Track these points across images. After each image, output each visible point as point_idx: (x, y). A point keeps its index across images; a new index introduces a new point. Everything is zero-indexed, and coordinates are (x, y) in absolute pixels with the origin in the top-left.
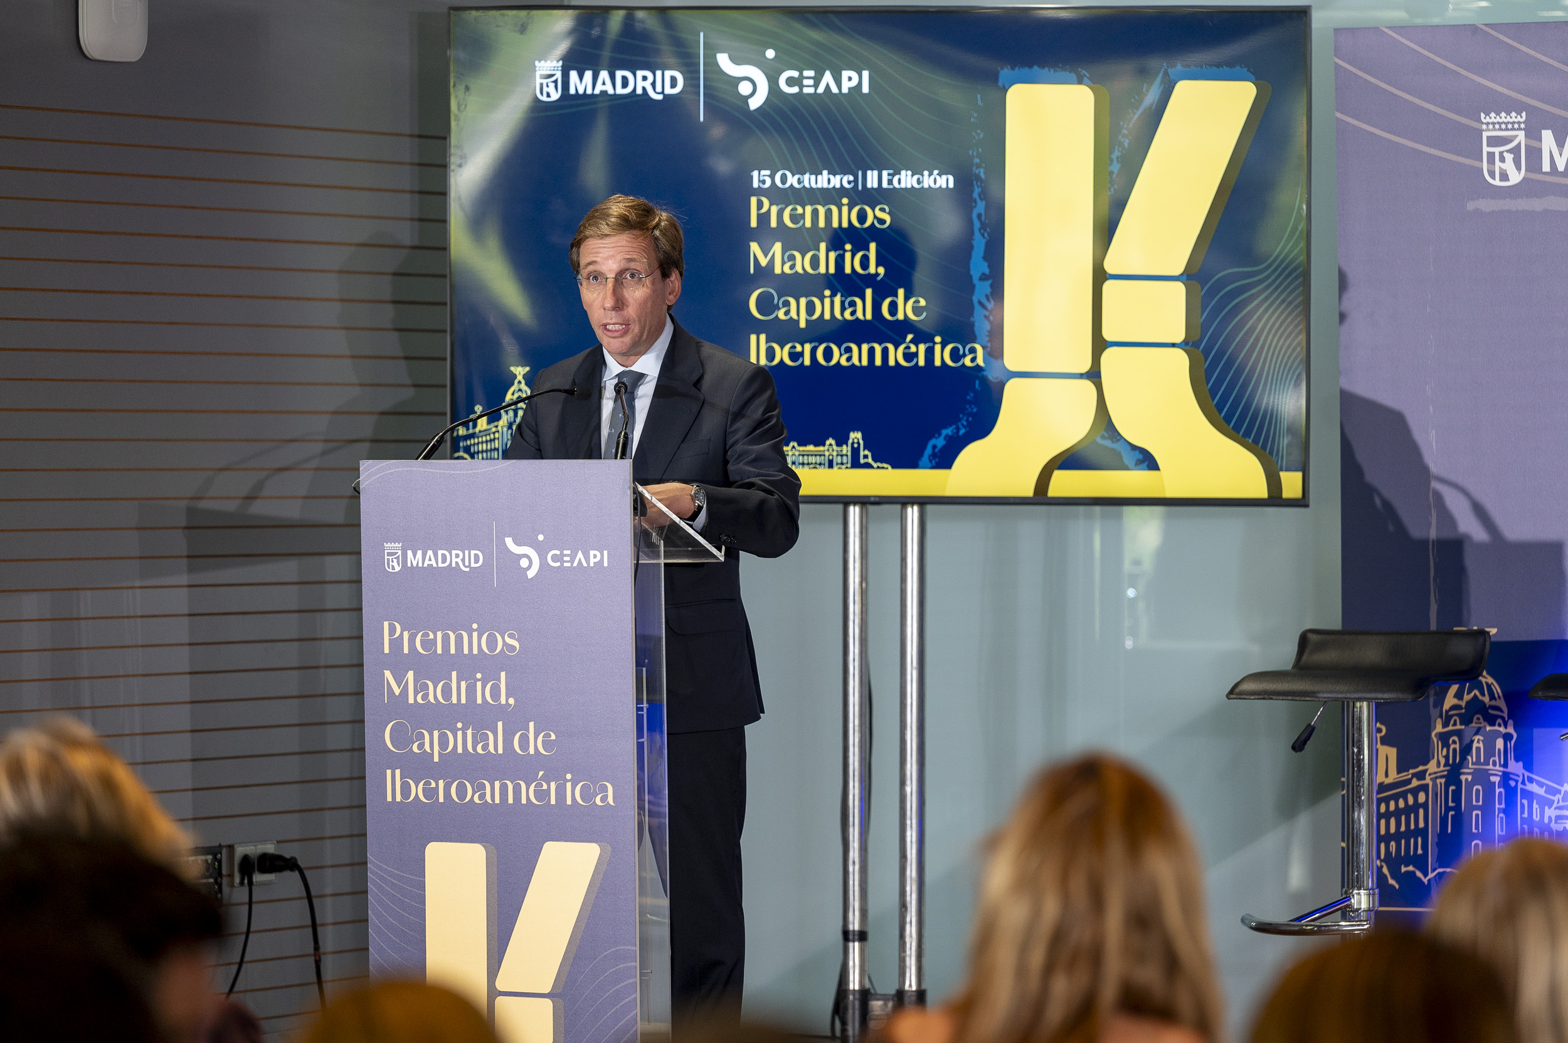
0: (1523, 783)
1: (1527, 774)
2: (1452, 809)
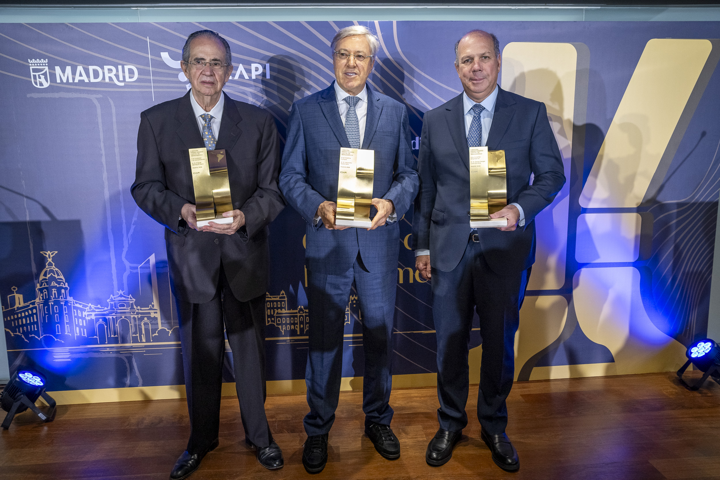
0: (74, 304)
1: (75, 301)
2: (47, 314)
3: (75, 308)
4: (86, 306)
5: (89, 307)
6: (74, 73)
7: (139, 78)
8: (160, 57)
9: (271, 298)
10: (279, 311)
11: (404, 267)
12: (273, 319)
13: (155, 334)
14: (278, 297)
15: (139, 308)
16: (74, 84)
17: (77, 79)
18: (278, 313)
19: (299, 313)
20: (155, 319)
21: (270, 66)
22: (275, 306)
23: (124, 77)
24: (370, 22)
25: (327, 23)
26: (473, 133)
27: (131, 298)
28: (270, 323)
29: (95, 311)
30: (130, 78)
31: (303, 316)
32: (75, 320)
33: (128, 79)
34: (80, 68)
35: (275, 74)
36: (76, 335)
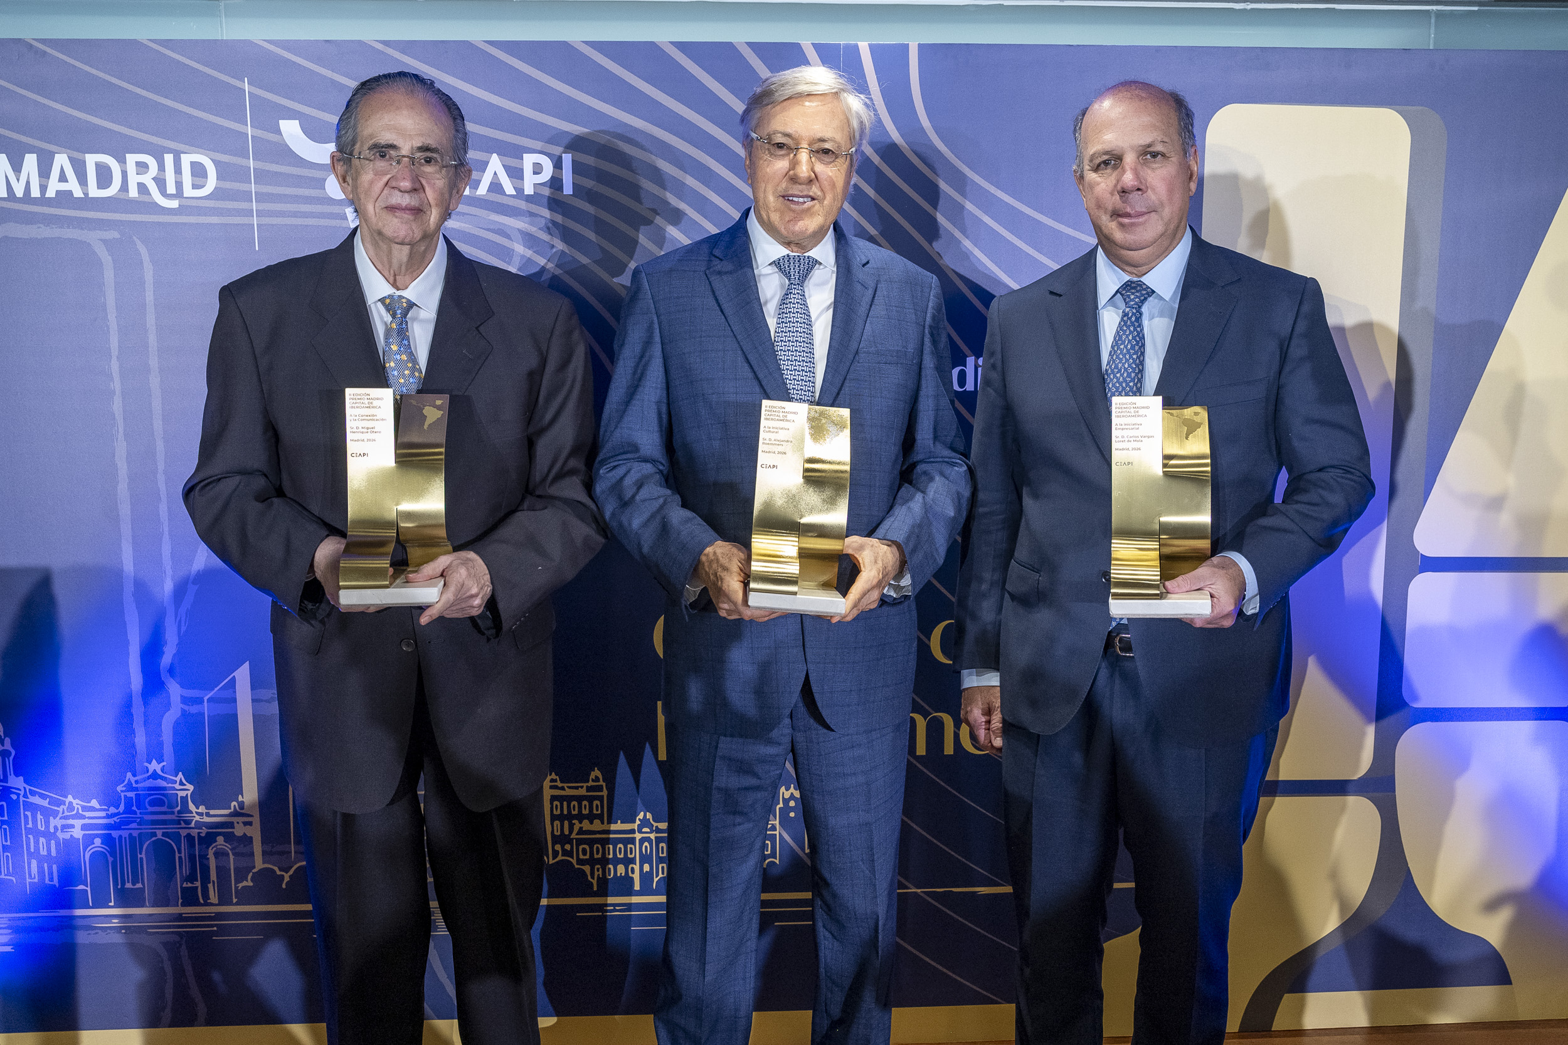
0: (25, 796)
1: (28, 787)
3: (28, 806)
4: (60, 803)
5: (67, 805)
6: (44, 172)
7: (220, 188)
8: (278, 132)
9: (563, 788)
10: (586, 825)
11: (930, 710)
12: (568, 847)
13: (245, 883)
14: (582, 787)
15: (202, 809)
16: (43, 201)
17: (54, 187)
18: (581, 832)
19: (640, 832)
20: (247, 840)
21: (573, 161)
22: (573, 813)
23: (179, 185)
24: (847, 47)
25: (729, 46)
26: (1121, 360)
27: (181, 783)
28: (560, 858)
29: (84, 817)
30: (195, 186)
31: (649, 840)
32: (28, 839)
33: (188, 192)
34: (61, 160)
35: (589, 183)
36: (28, 880)
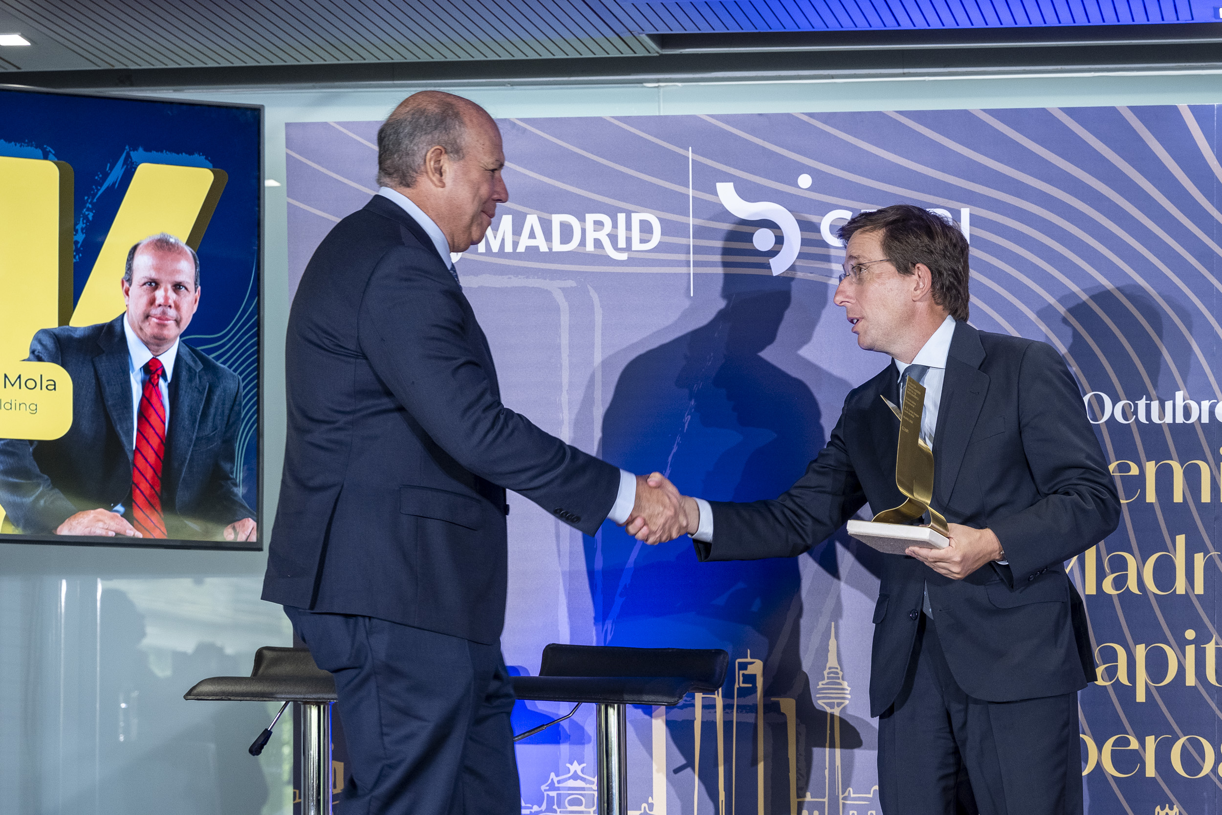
6: (517, 231)
7: (663, 243)
8: (715, 193)
21: (971, 214)
23: (629, 240)
24: (1219, 107)
25: (1113, 110)
30: (643, 241)
33: (636, 245)
34: (532, 220)
